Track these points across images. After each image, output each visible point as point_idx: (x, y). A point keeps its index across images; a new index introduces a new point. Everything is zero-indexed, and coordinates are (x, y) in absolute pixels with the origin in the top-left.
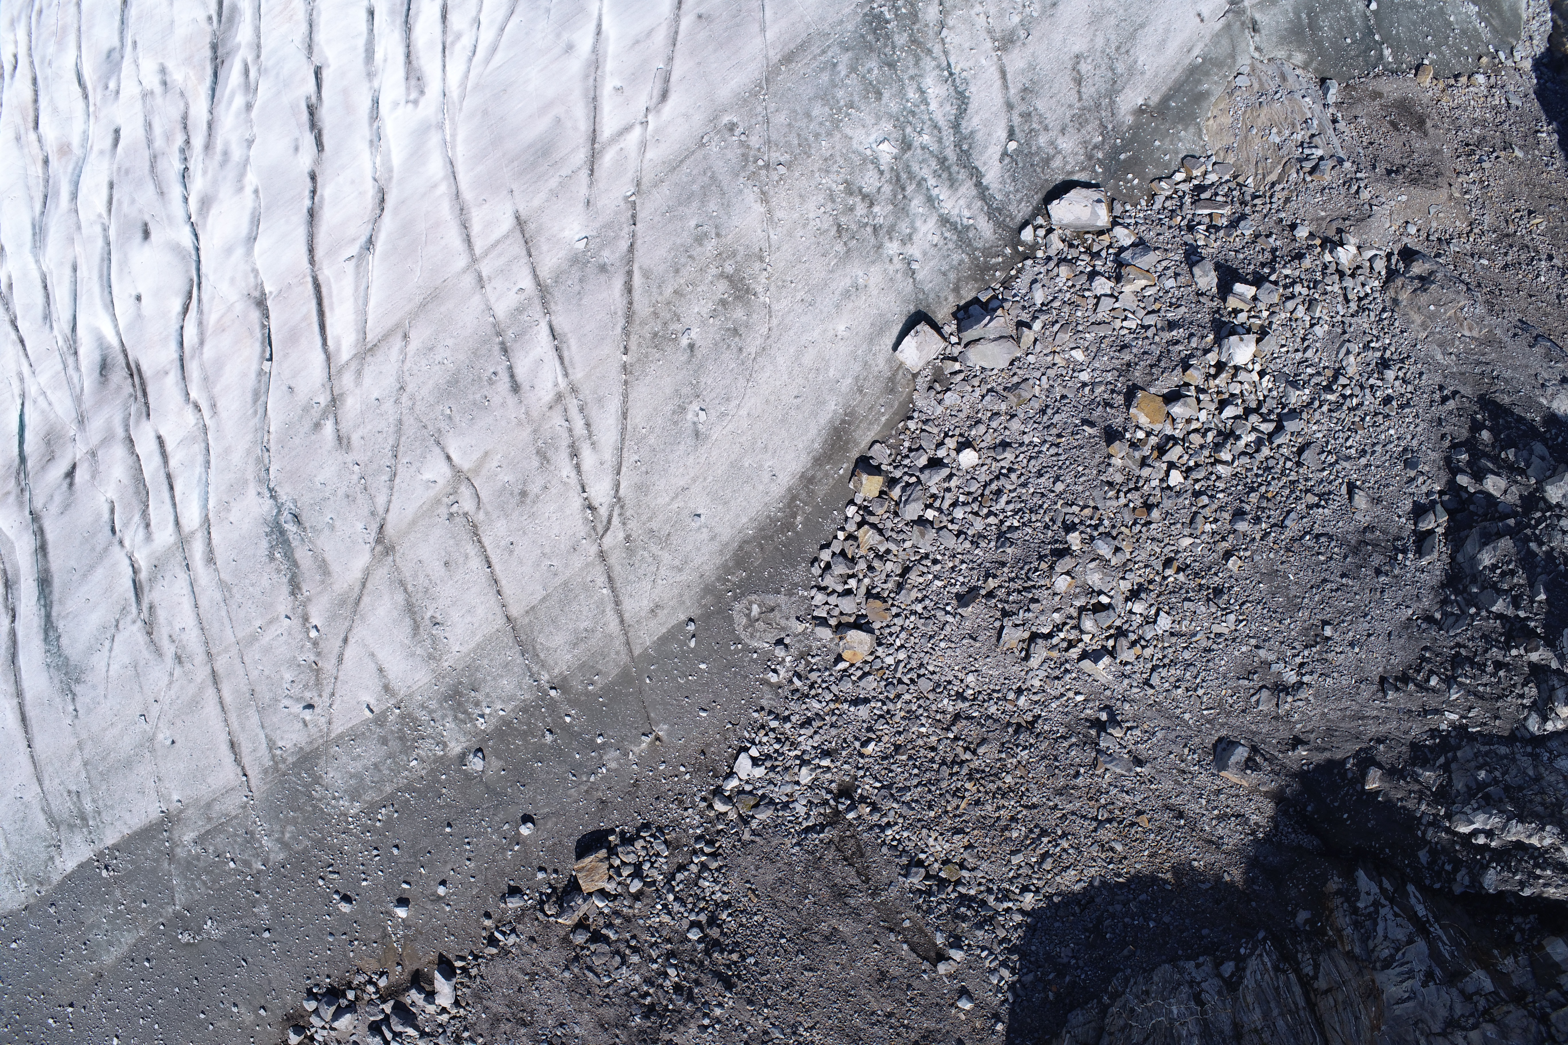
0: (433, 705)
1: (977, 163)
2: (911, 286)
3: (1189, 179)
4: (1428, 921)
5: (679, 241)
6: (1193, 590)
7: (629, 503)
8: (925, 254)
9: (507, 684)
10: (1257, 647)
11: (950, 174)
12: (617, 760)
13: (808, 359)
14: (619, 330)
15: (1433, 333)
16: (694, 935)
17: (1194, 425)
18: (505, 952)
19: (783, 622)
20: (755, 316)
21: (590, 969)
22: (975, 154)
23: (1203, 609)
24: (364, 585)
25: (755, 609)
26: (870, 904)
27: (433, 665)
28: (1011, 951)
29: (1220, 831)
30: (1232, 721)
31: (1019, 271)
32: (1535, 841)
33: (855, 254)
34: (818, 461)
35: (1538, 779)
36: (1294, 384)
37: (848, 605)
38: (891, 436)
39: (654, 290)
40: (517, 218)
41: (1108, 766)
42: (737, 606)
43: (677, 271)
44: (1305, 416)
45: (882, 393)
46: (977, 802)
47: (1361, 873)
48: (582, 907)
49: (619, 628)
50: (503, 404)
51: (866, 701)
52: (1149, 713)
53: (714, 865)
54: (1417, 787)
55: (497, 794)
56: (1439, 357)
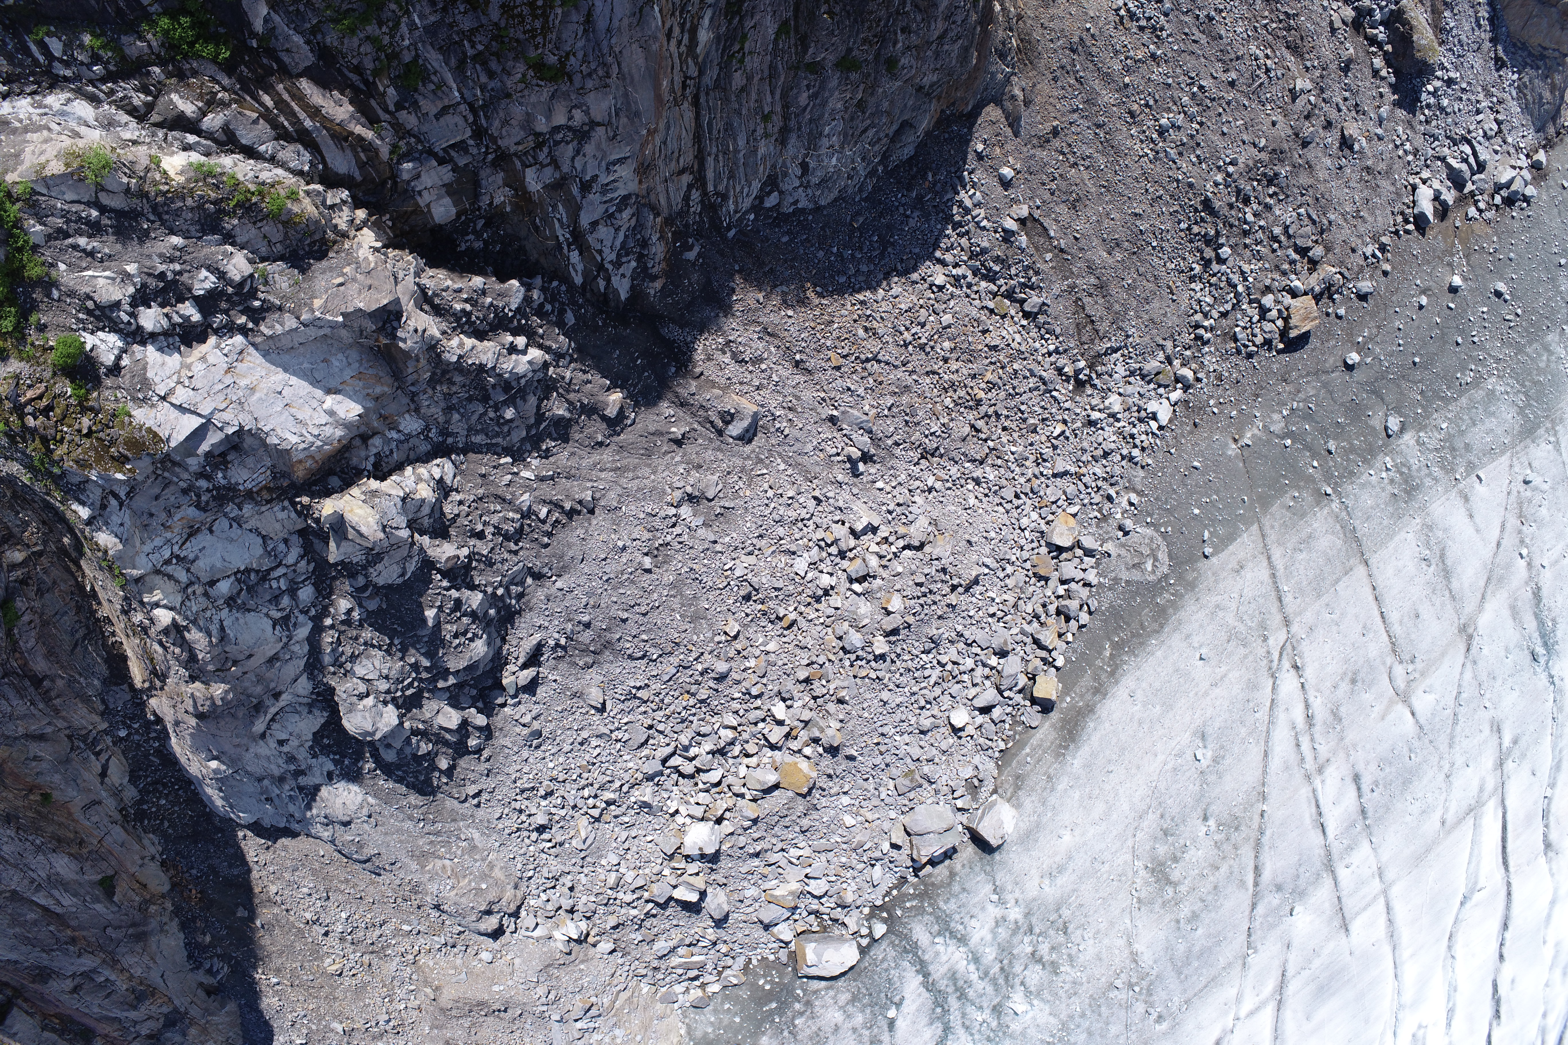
0: (1428, 482)
1: (927, 995)
2: (998, 878)
3: (703, 986)
4: (569, 246)
5: (1213, 915)
6: (771, 599)
7: (1264, 672)
8: (983, 909)
9: (1367, 500)
10: (715, 542)
11: (955, 985)
12: (1273, 422)
13: (1099, 808)
14: (1268, 833)
15: (483, 860)
16: (1225, 251)
17: (753, 761)
18: (1375, 239)
19: (1123, 552)
20: (1148, 848)
21: (1314, 222)
22: (930, 1004)
23: (764, 580)
24: (1483, 597)
25: (1149, 567)
26: (1077, 277)
27: (1428, 520)
28: (959, 224)
29: (761, 345)
30: (739, 462)
31: (888, 893)
32: (469, 342)
33: (1051, 907)
34: (1090, 709)
35: (449, 409)
36: (645, 805)
37: (1069, 569)
38: (1020, 733)
39: (1236, 870)
40: (1347, 930)
41: (865, 418)
42: (1165, 570)
43: (1215, 888)
44: (640, 776)
45: (1028, 775)
46: (974, 377)
47: (623, 296)
48: (1314, 281)
49: (1272, 552)
50: (1367, 763)
51: (1055, 476)
52: (817, 469)
53: (1198, 317)
54: (572, 396)
55: (1374, 392)
56: (476, 835)
